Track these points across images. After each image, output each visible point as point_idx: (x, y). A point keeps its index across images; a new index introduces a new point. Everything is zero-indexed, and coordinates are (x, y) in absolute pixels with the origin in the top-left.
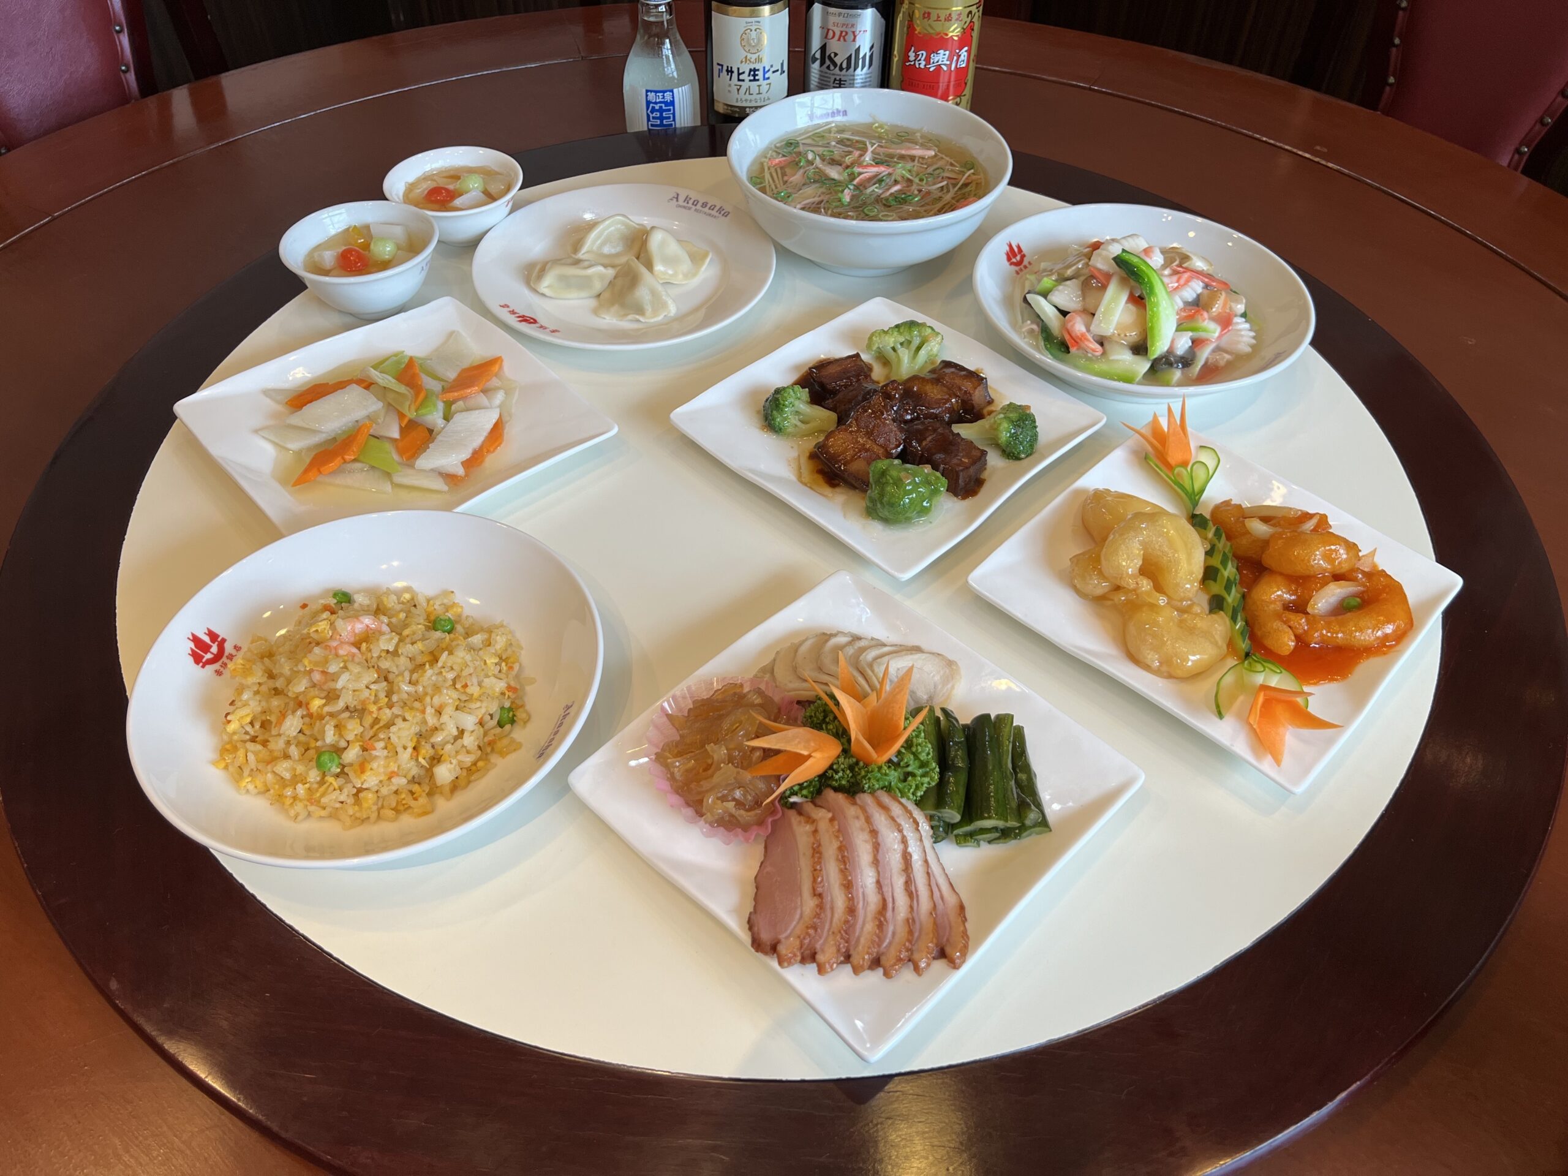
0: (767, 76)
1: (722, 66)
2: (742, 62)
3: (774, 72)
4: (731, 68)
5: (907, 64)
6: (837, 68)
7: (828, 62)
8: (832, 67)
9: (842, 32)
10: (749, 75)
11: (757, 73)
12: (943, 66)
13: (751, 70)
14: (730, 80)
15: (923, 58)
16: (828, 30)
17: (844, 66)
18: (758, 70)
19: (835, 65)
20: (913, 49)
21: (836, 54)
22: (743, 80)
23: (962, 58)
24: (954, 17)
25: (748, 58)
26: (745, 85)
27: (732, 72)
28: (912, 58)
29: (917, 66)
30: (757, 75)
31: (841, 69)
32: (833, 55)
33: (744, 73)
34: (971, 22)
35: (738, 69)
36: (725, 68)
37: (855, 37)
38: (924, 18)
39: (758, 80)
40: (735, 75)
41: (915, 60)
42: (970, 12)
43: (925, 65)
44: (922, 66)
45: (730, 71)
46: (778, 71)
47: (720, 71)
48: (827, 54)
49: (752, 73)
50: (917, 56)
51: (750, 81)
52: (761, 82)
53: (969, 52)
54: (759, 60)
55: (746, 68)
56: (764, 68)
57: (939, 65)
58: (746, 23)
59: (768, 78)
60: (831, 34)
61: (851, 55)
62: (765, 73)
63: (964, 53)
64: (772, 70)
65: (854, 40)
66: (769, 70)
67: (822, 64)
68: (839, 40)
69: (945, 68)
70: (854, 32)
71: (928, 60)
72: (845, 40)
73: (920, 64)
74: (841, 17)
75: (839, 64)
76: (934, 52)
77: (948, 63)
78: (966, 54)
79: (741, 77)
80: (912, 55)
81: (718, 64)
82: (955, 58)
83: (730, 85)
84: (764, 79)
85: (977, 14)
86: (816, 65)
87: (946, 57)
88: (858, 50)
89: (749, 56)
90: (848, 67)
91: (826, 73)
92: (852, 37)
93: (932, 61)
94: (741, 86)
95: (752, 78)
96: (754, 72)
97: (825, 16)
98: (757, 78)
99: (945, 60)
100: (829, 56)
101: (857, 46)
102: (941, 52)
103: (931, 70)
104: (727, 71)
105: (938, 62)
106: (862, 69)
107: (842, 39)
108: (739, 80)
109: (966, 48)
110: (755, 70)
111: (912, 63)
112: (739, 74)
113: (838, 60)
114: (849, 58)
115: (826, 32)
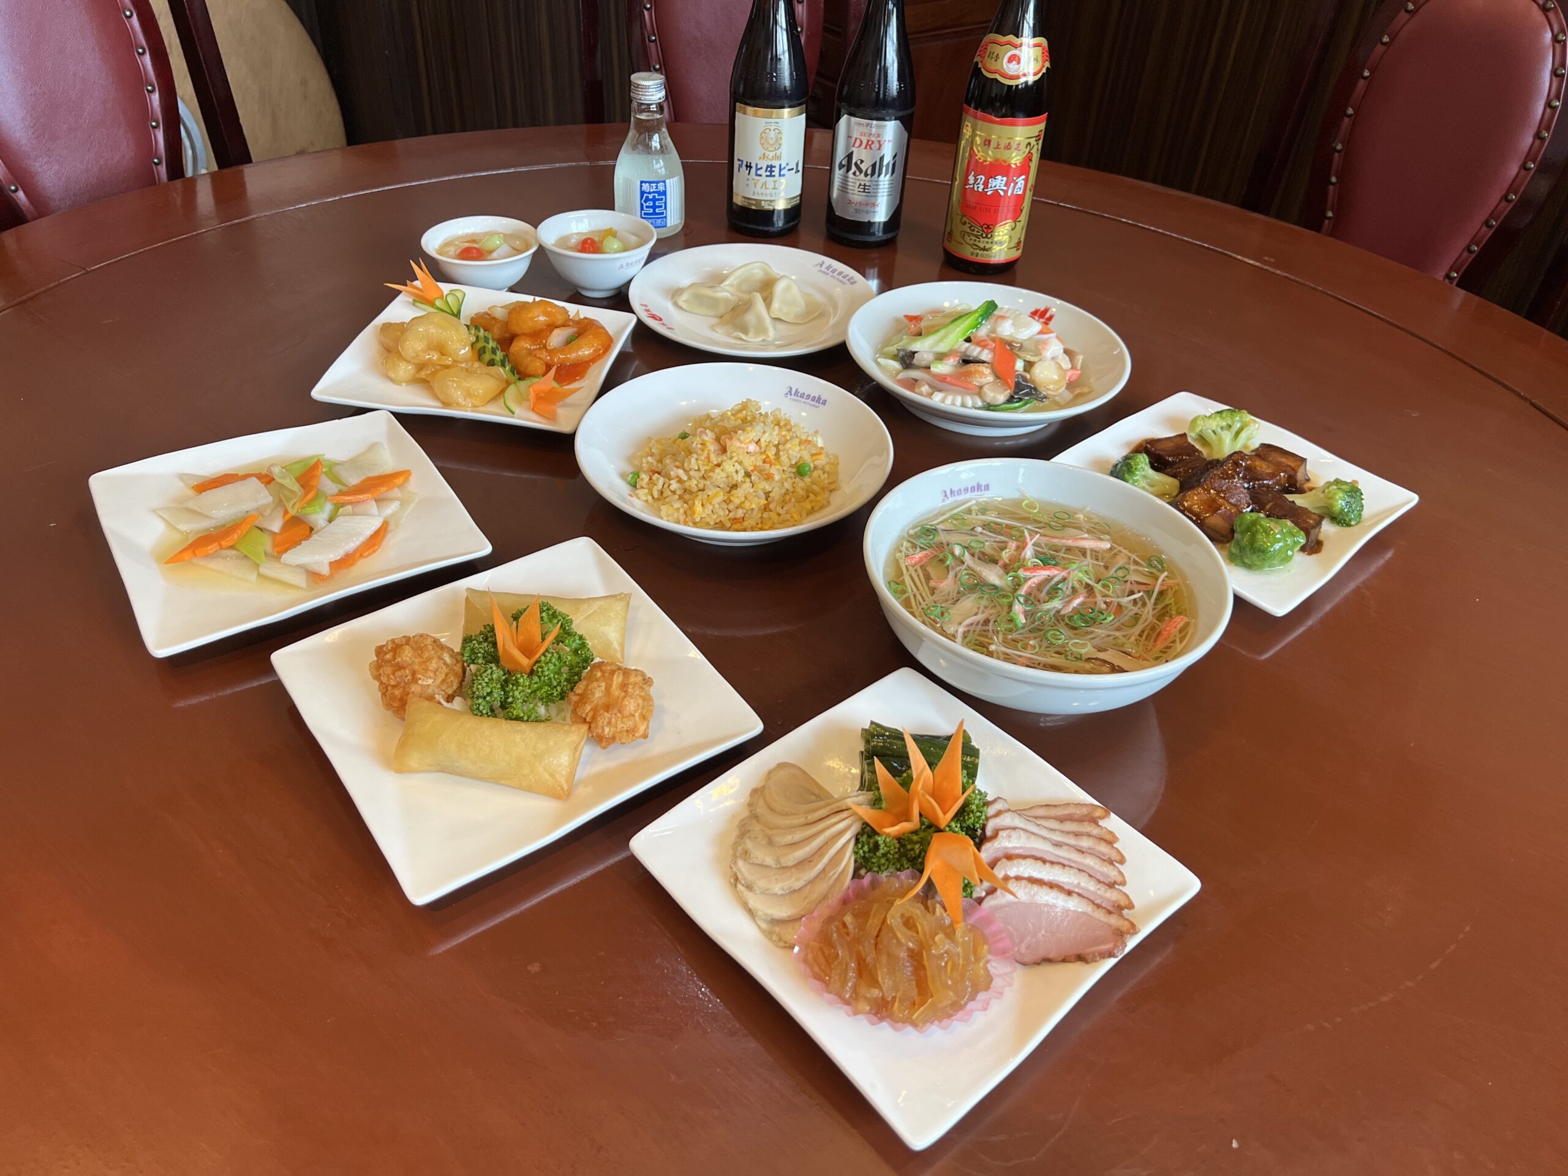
0: (782, 173)
1: (742, 161)
3: (789, 170)
4: (751, 164)
5: (967, 187)
6: (863, 174)
8: (858, 173)
9: (868, 141)
10: (766, 171)
11: (773, 169)
12: (1000, 191)
13: (768, 166)
14: (749, 175)
15: (982, 182)
16: (856, 139)
17: (869, 172)
18: (775, 167)
19: (861, 171)
20: (973, 173)
21: (862, 161)
22: (760, 175)
23: (1019, 185)
24: (1014, 146)
25: (766, 155)
27: (751, 167)
28: (971, 181)
29: (976, 189)
30: (774, 171)
31: (866, 175)
32: (859, 162)
33: (761, 168)
34: (1029, 153)
35: (757, 165)
36: (745, 163)
37: (880, 146)
38: (985, 145)
39: (774, 176)
41: (974, 184)
42: (1029, 144)
43: (983, 189)
45: (749, 167)
46: (793, 169)
47: (740, 166)
48: (854, 161)
49: (769, 169)
50: (976, 180)
51: (767, 176)
53: (1026, 180)
54: (778, 158)
55: (763, 164)
56: (780, 165)
57: (997, 190)
58: (766, 123)
60: (858, 142)
61: (875, 163)
63: (1021, 181)
64: (788, 168)
65: (879, 149)
66: (784, 168)
67: (848, 170)
68: (866, 148)
69: (1002, 193)
70: (879, 142)
71: (986, 184)
72: (871, 148)
73: (978, 188)
75: (864, 170)
76: (992, 177)
77: (1005, 188)
78: (1023, 182)
79: (759, 172)
80: (971, 179)
81: (739, 160)
82: (1012, 185)
83: (748, 179)
84: (780, 175)
85: (1036, 147)
86: (843, 171)
87: (1004, 182)
88: (882, 159)
89: (767, 153)
90: (873, 174)
91: (852, 178)
92: (878, 146)
93: (990, 185)
94: (758, 180)
95: (768, 174)
98: (773, 174)
99: (1002, 185)
100: (856, 164)
101: (882, 155)
102: (999, 177)
103: (989, 193)
104: (747, 166)
105: (995, 186)
106: (885, 175)
107: (868, 147)
109: (1023, 177)
110: (772, 167)
111: (971, 186)
112: (757, 169)
113: (864, 166)
114: (874, 166)
115: (853, 141)
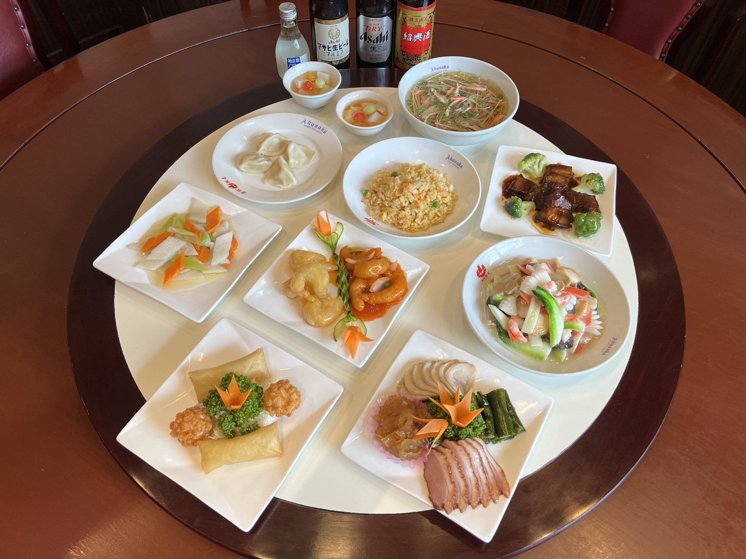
1: (321, 44)
2: (329, 43)
3: (344, 45)
4: (325, 45)
5: (404, 39)
7: (368, 40)
8: (370, 42)
9: (374, 27)
14: (325, 50)
15: (410, 37)
16: (367, 26)
17: (375, 41)
18: (337, 46)
19: (371, 41)
20: (406, 33)
21: (371, 37)
22: (331, 50)
23: (428, 35)
26: (331, 52)
27: (325, 47)
28: (406, 36)
29: (408, 40)
31: (374, 42)
32: (370, 37)
33: (331, 47)
34: (431, 20)
35: (328, 46)
36: (322, 46)
38: (410, 20)
40: (327, 48)
41: (407, 38)
42: (430, 16)
44: (410, 40)
45: (324, 47)
46: (345, 44)
47: (320, 47)
48: (367, 37)
50: (408, 36)
51: (334, 50)
52: (339, 50)
53: (430, 32)
54: (337, 41)
55: (331, 45)
56: (340, 44)
58: (331, 27)
59: (342, 48)
60: (369, 28)
61: (378, 36)
62: (340, 46)
66: (342, 45)
67: (365, 40)
68: (373, 30)
69: (420, 40)
70: (379, 27)
71: (413, 37)
72: (375, 31)
73: (409, 39)
74: (373, 21)
76: (415, 34)
77: (422, 38)
78: (429, 33)
79: (329, 49)
80: (405, 35)
81: (318, 44)
82: (425, 35)
83: (324, 53)
85: (433, 17)
86: (363, 40)
87: (421, 36)
88: (381, 34)
90: (377, 42)
91: (367, 44)
92: (378, 29)
93: (414, 38)
94: (329, 53)
95: (334, 49)
96: (335, 47)
97: (366, 21)
98: (337, 49)
100: (368, 38)
102: (418, 33)
103: (414, 41)
105: (417, 38)
106: (383, 42)
108: (329, 50)
109: (429, 31)
110: (335, 46)
111: (406, 39)
112: (328, 48)
113: (372, 39)
114: (377, 38)
115: (367, 27)
